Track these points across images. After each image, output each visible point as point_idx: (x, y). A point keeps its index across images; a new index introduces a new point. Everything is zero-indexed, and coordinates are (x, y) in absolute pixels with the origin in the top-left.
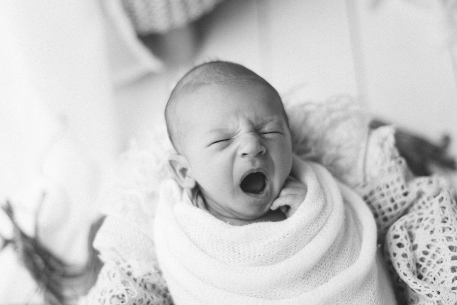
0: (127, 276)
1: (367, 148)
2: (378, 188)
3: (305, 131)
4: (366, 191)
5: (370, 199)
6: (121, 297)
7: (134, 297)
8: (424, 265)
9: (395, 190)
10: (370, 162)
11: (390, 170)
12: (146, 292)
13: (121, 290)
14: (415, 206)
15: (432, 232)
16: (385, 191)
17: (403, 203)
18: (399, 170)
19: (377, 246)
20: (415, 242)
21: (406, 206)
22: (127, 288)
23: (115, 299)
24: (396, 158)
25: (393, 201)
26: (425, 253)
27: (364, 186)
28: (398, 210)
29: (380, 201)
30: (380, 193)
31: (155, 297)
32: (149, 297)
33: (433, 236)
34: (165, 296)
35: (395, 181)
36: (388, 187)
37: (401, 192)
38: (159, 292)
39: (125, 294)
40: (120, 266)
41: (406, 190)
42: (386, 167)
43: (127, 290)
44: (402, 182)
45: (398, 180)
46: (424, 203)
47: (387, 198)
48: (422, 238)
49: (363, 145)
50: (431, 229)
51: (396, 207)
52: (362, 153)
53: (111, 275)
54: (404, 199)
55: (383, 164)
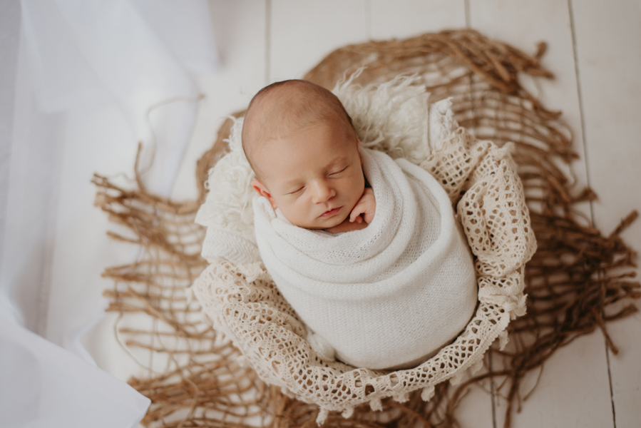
0: (238, 277)
1: (429, 124)
2: (444, 158)
3: (370, 118)
4: (433, 163)
5: (438, 169)
6: (237, 296)
7: (249, 294)
8: (492, 227)
9: (459, 159)
10: (433, 137)
11: (452, 141)
12: (256, 288)
13: (236, 291)
14: (478, 169)
15: (497, 199)
16: (450, 160)
17: (467, 169)
18: (460, 139)
19: (454, 216)
20: (484, 208)
21: (470, 171)
22: (242, 287)
23: (232, 299)
24: (456, 128)
25: (458, 168)
26: (492, 217)
27: (431, 159)
28: (463, 175)
29: (447, 169)
30: (446, 163)
31: (264, 290)
32: (260, 292)
33: (497, 203)
34: (272, 287)
35: (457, 151)
36: (452, 157)
37: (463, 160)
38: (266, 285)
39: (240, 293)
40: (230, 269)
41: (468, 157)
42: (448, 140)
43: (241, 289)
44: (464, 150)
45: (460, 149)
46: (485, 166)
47: (452, 166)
48: (489, 205)
49: (425, 123)
50: (496, 197)
51: (461, 173)
52: (425, 130)
53: (223, 277)
54: (467, 165)
55: (445, 137)
